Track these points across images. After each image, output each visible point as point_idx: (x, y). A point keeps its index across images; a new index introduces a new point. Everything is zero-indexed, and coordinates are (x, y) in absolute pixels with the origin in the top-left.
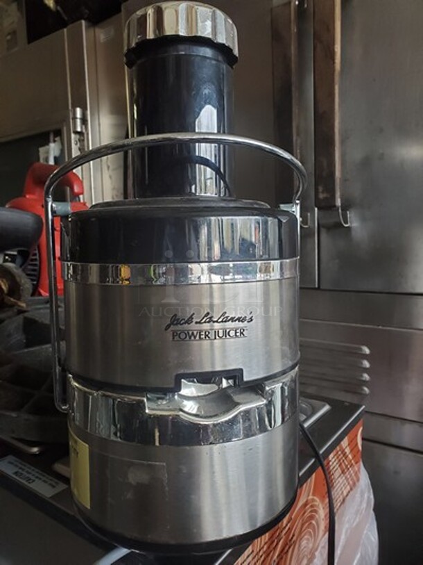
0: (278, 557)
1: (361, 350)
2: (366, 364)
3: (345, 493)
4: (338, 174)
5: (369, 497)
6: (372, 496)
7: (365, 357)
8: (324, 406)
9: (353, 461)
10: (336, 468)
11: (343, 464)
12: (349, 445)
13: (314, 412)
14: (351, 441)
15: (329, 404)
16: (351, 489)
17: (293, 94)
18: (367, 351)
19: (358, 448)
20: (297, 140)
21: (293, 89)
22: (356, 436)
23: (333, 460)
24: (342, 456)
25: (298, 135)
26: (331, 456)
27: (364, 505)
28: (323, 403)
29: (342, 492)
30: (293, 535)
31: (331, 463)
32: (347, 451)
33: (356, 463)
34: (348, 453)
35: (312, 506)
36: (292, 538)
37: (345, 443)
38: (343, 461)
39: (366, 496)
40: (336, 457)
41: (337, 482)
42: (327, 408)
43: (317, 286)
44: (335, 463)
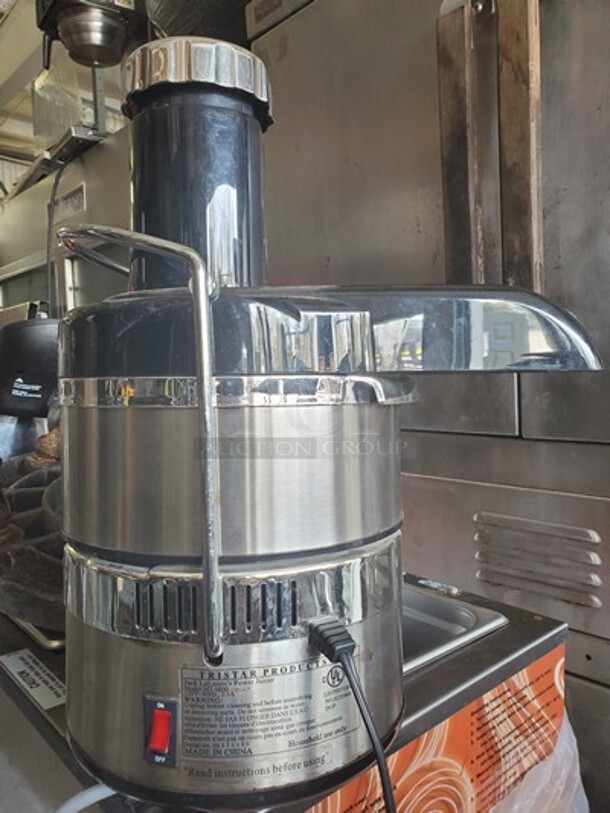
1: (588, 535)
2: (595, 559)
3: (526, 764)
4: (537, 258)
5: (570, 776)
7: (593, 547)
8: (496, 617)
9: (543, 712)
10: (501, 718)
11: (518, 714)
12: (531, 684)
13: (478, 624)
14: (538, 679)
15: (506, 616)
16: (542, 758)
17: (469, 142)
18: (595, 537)
19: (556, 691)
20: (476, 210)
21: (469, 135)
22: (550, 671)
23: (494, 704)
24: (514, 699)
25: (479, 202)
26: (487, 697)
28: (496, 613)
29: (519, 761)
31: (487, 709)
32: (529, 693)
33: (553, 717)
34: (529, 698)
35: (443, 774)
37: (521, 679)
38: (519, 709)
39: (564, 773)
40: (499, 701)
41: (505, 742)
42: (502, 621)
43: (517, 433)
44: (498, 711)
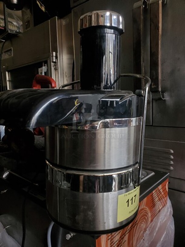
0: (130, 228)
1: (170, 151)
2: (172, 157)
3: (160, 208)
4: (160, 78)
5: (170, 211)
6: (172, 210)
7: (171, 154)
8: (152, 173)
9: (164, 196)
10: (156, 197)
11: (159, 196)
12: (162, 188)
13: (148, 175)
14: (163, 187)
15: (154, 172)
16: (163, 207)
17: (142, 44)
18: (172, 151)
19: (166, 190)
20: (143, 64)
21: (141, 43)
22: (166, 185)
24: (159, 192)
25: (143, 61)
26: (154, 192)
27: (168, 214)
28: (152, 172)
29: (159, 208)
30: (137, 221)
31: (154, 195)
32: (161, 191)
33: (166, 197)
35: (145, 211)
36: (136, 222)
37: (160, 187)
38: (159, 195)
39: (169, 210)
40: (156, 193)
41: (156, 203)
42: (153, 174)
43: (151, 124)
44: (155, 195)
